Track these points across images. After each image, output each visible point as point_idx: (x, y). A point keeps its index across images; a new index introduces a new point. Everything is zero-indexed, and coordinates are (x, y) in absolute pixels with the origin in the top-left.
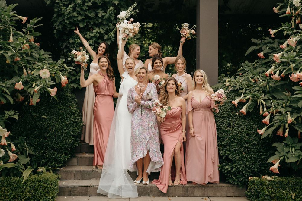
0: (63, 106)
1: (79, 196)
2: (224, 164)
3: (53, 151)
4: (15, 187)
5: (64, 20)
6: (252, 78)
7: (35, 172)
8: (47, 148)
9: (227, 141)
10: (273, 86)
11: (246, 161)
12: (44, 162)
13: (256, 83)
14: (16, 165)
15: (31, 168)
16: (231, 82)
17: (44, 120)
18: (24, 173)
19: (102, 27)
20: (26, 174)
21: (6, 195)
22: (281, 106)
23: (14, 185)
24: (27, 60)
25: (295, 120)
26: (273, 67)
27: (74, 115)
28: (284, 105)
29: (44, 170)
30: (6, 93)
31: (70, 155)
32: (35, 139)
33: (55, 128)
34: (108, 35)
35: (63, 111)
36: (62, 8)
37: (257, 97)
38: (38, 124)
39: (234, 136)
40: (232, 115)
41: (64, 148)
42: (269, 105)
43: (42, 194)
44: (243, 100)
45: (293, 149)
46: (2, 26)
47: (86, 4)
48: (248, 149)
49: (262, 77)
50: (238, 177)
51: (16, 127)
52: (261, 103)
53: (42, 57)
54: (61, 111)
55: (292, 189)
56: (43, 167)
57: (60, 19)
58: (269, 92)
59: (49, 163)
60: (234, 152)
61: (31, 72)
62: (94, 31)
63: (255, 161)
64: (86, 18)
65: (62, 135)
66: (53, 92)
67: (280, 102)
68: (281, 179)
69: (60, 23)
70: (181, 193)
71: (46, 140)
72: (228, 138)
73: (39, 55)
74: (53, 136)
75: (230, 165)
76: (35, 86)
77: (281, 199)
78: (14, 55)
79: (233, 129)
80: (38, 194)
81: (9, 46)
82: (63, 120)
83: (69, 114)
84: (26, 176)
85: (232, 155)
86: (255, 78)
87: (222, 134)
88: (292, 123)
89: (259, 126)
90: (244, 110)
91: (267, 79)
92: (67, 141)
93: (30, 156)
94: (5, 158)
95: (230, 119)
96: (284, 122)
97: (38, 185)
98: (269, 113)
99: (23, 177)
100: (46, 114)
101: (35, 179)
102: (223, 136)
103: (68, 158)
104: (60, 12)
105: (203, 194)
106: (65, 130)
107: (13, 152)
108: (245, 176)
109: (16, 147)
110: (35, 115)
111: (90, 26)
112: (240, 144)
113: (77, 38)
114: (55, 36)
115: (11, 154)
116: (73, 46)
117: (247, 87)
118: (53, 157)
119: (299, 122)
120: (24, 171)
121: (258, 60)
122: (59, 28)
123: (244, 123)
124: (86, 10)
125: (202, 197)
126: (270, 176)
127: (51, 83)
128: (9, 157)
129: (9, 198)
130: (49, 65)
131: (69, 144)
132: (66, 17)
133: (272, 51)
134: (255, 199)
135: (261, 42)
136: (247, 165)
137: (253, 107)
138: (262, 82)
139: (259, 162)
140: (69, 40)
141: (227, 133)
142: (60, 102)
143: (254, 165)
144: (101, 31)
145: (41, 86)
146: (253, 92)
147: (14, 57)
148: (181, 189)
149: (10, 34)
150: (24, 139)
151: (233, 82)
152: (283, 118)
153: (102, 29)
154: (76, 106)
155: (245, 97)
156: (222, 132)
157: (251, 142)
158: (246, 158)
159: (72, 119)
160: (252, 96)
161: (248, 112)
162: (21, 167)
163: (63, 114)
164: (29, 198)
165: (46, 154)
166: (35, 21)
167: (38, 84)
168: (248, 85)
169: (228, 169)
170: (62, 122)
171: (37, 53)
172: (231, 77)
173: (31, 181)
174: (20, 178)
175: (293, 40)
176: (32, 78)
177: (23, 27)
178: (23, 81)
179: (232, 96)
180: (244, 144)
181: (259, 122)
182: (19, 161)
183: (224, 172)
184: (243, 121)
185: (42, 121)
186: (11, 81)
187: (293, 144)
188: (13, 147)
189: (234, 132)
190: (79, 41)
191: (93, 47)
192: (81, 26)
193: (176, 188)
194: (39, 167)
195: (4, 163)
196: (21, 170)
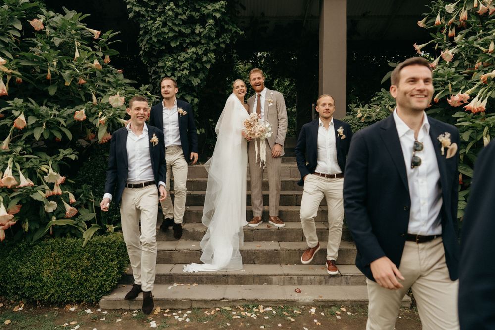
1: (161, 263)
4: (69, 252)
5: (151, 38)
7: (103, 231)
12: (116, 218)
14: (75, 222)
15: (96, 227)
16: (365, 113)
18: (85, 233)
19: (200, 47)
20: (88, 235)
21: (57, 263)
29: (112, 230)
34: (207, 57)
36: (149, 22)
51: (82, 172)
53: (119, 82)
56: (112, 226)
73: (116, 80)
76: (102, 116)
84: (89, 237)
97: (100, 249)
107: (71, 205)
109: (76, 198)
115: (68, 207)
120: (85, 230)
128: (65, 210)
129: (61, 267)
144: (198, 51)
145: (109, 115)
148: (298, 253)
149: (75, 50)
150: (89, 188)
151: (367, 112)
153: (200, 49)
162: (81, 225)
164: (87, 267)
166: (109, 34)
167: (106, 113)
172: (363, 107)
173: (91, 244)
174: (78, 239)
175: (448, 54)
177: (94, 42)
182: (80, 217)
188: (72, 199)
190: (170, 63)
191: (188, 71)
192: (173, 45)
193: (290, 253)
194: (107, 226)
195: (58, 219)
196: (81, 229)
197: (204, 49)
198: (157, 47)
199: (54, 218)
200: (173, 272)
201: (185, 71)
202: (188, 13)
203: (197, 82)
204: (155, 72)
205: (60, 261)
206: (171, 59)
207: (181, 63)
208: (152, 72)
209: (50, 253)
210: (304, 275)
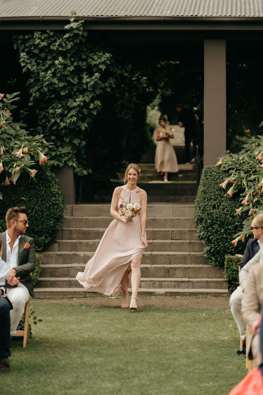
0: (43, 187)
5: (42, 87)
9: (209, 223)
11: (226, 242)
17: (23, 202)
27: (55, 197)
31: (50, 238)
33: (35, 210)
34: (93, 104)
35: (43, 193)
39: (217, 218)
47: (68, 69)
48: (230, 231)
54: (41, 192)
64: (68, 85)
65: (42, 217)
66: (33, 173)
72: (210, 220)
74: (33, 219)
79: (217, 211)
82: (43, 202)
83: (50, 195)
92: (48, 223)
95: (217, 201)
100: (25, 196)
103: (48, 241)
106: (45, 212)
113: (58, 107)
122: (37, 96)
124: (67, 75)
127: (31, 163)
130: (27, 143)
131: (51, 227)
132: (44, 84)
141: (210, 215)
142: (39, 183)
144: (86, 99)
145: (21, 166)
154: (57, 187)
158: (227, 239)
159: (53, 201)
163: (43, 195)
176: (11, 158)
185: (21, 203)
190: (60, 111)
191: (76, 118)
192: (63, 93)
197: (91, 97)
198: (47, 95)
200: (71, 280)
201: (74, 117)
202: (75, 64)
203: (85, 127)
204: (45, 117)
206: (60, 105)
207: (70, 109)
208: (42, 117)
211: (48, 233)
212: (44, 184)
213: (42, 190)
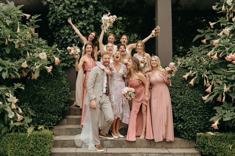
0: (56, 80)
2: (178, 123)
3: (49, 114)
5: (56, 16)
6: (198, 58)
7: (36, 129)
8: (44, 111)
9: (180, 106)
10: (213, 64)
11: (194, 121)
12: (42, 122)
13: (201, 62)
14: (22, 124)
15: (33, 126)
16: (182, 62)
17: (42, 90)
18: (28, 129)
19: (85, 21)
20: (30, 130)
21: (15, 146)
22: (220, 79)
23: (21, 139)
24: (29, 46)
25: (230, 89)
26: (213, 50)
27: (65, 87)
28: (222, 78)
29: (43, 128)
30: (15, 70)
31: (62, 117)
32: (36, 104)
33: (50, 96)
34: (89, 27)
36: (55, 7)
37: (201, 73)
38: (38, 93)
39: (185, 102)
40: (183, 86)
41: (57, 111)
42: (211, 78)
43: (42, 146)
44: (191, 75)
45: (229, 111)
46: (12, 21)
47: (73, 4)
48: (196, 112)
49: (205, 57)
50: (188, 133)
51: (21, 96)
52: (204, 77)
53: (41, 43)
54: (55, 83)
55: (230, 142)
56: (42, 126)
57: (54, 15)
58: (211, 69)
59: (46, 123)
60: (185, 114)
61: (33, 54)
62: (79, 24)
63: (201, 121)
64: (73, 15)
65: (56, 101)
66: (49, 69)
67: (219, 76)
68: (221, 135)
69: (54, 18)
70: (146, 145)
71: (44, 106)
72: (180, 104)
73: (38, 42)
74: (49, 102)
75: (182, 124)
76: (36, 65)
77: (222, 149)
78: (21, 42)
79: (184, 97)
80: (39, 146)
81: (16, 35)
82: (56, 90)
83: (61, 86)
84: (30, 132)
85: (184, 116)
86: (200, 58)
87: (176, 100)
88: (227, 91)
89: (204, 94)
90: (192, 82)
91: (209, 59)
92: (60, 106)
93: (32, 117)
94: (14, 118)
95: (182, 90)
96: (222, 91)
97: (38, 138)
98: (211, 84)
99: (28, 133)
100: (44, 86)
101: (36, 134)
102: (177, 102)
103: (60, 119)
104: (54, 10)
105: (162, 146)
106: (58, 98)
107: (20, 114)
108: (194, 133)
109: (22, 110)
110: (36, 87)
111: (76, 20)
112: (190, 108)
113: (66, 29)
114: (50, 28)
115: (18, 116)
116: (63, 35)
117: (194, 65)
118: (49, 118)
119: (233, 91)
120: (28, 128)
121: (202, 45)
122: (53, 22)
123: (193, 93)
124: (72, 9)
125: (162, 149)
126: (213, 132)
127: (48, 63)
128: (17, 118)
129: (18, 148)
130: (46, 50)
131: (61, 109)
132: (58, 14)
133: (212, 38)
134: (202, 149)
135: (204, 32)
136: (195, 124)
137: (199, 80)
138: (205, 62)
139: (204, 121)
140: (60, 31)
141: (179, 100)
142: (54, 77)
143: (200, 124)
144: (84, 24)
145: (40, 65)
146: (199, 69)
147: (21, 43)
148: (146, 142)
149: (17, 26)
150: (27, 105)
151: (183, 62)
152: (221, 88)
153: (85, 22)
154: (66, 80)
155: (193, 72)
156: (176, 99)
157: (198, 107)
158: (195, 119)
159: (63, 89)
160: (198, 72)
161: (195, 84)
162: (26, 125)
163: (56, 85)
164: (32, 148)
165: (44, 116)
166: (36, 17)
167: (39, 64)
168: (195, 64)
169: (181, 127)
170: (55, 92)
171: (37, 41)
172: (182, 58)
173: (33, 135)
174: (25, 133)
175: (227, 31)
176: (34, 59)
177: (27, 22)
178: (27, 61)
179: (183, 72)
180: (193, 108)
181: (204, 92)
182: (25, 121)
183: (178, 129)
184: (192, 90)
186: (18, 61)
187: (228, 107)
188: (20, 111)
189: (185, 99)
190: (68, 31)
193: (142, 141)
194: (39, 126)
195: (14, 122)
196: (26, 128)
199: (12, 122)
200: (77, 151)
204: (59, 36)
205: (17, 145)
209: (11, 141)
210: (150, 153)
211: (60, 113)
212: (57, 78)
213: (55, 82)
